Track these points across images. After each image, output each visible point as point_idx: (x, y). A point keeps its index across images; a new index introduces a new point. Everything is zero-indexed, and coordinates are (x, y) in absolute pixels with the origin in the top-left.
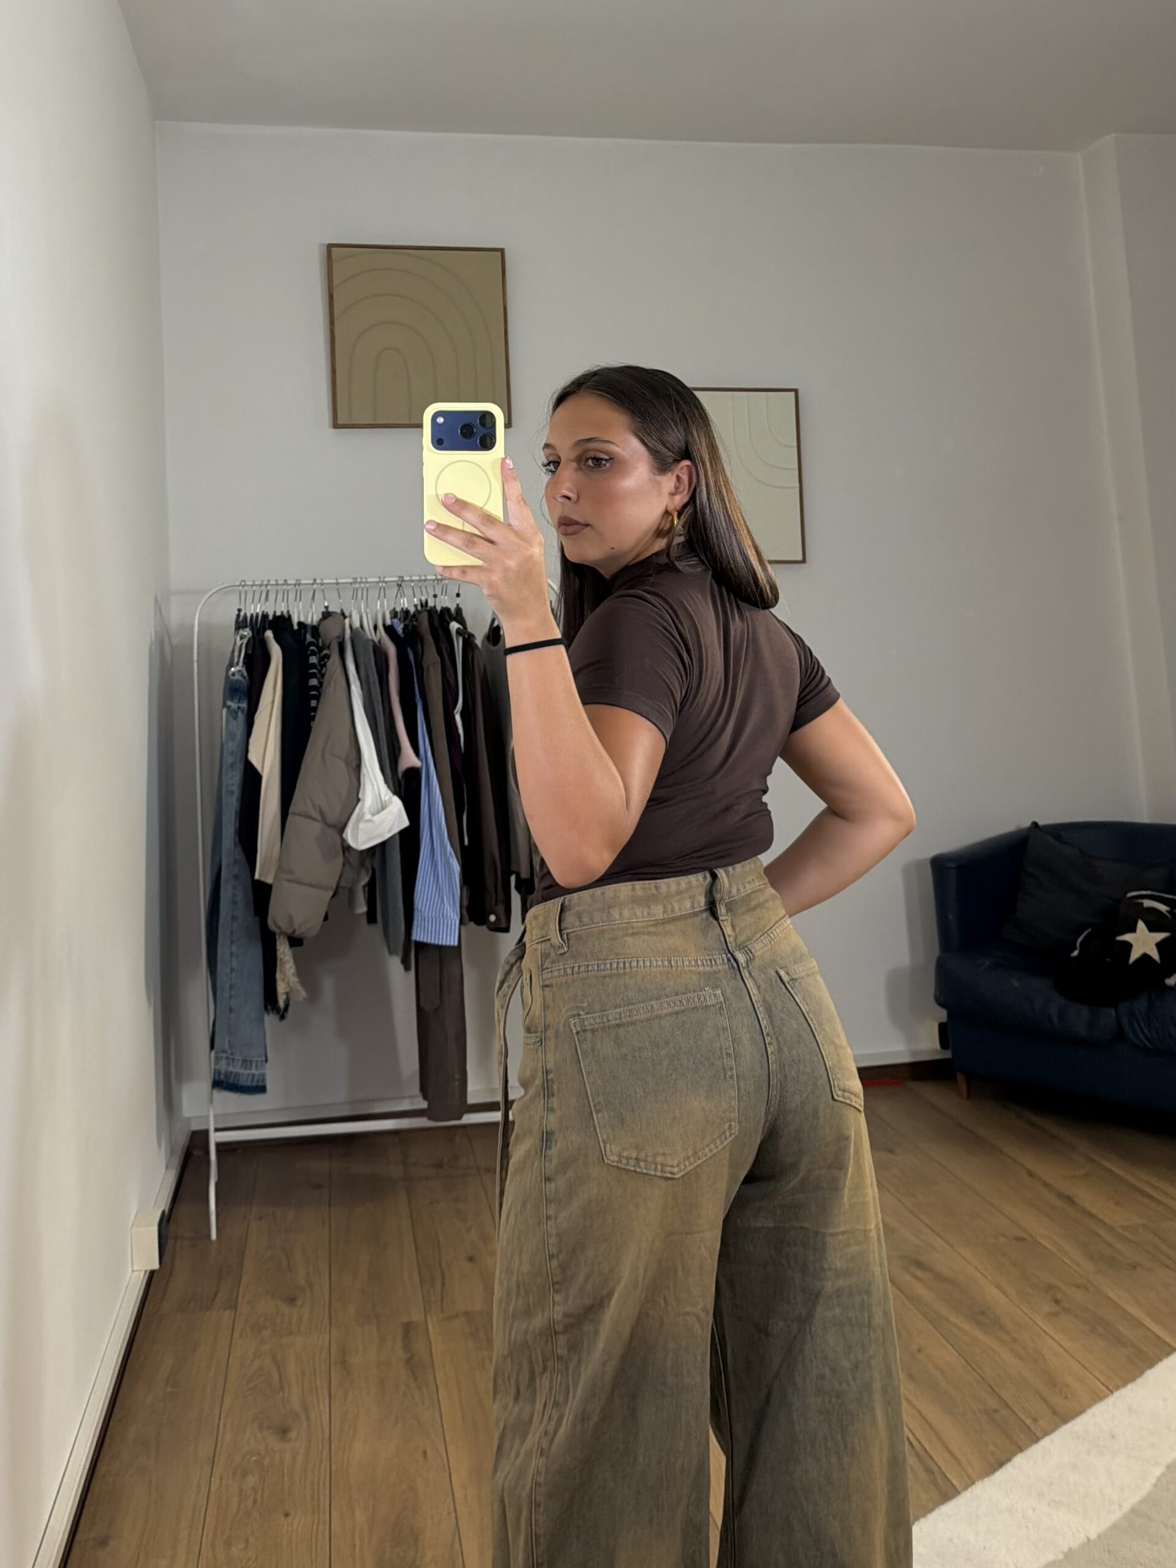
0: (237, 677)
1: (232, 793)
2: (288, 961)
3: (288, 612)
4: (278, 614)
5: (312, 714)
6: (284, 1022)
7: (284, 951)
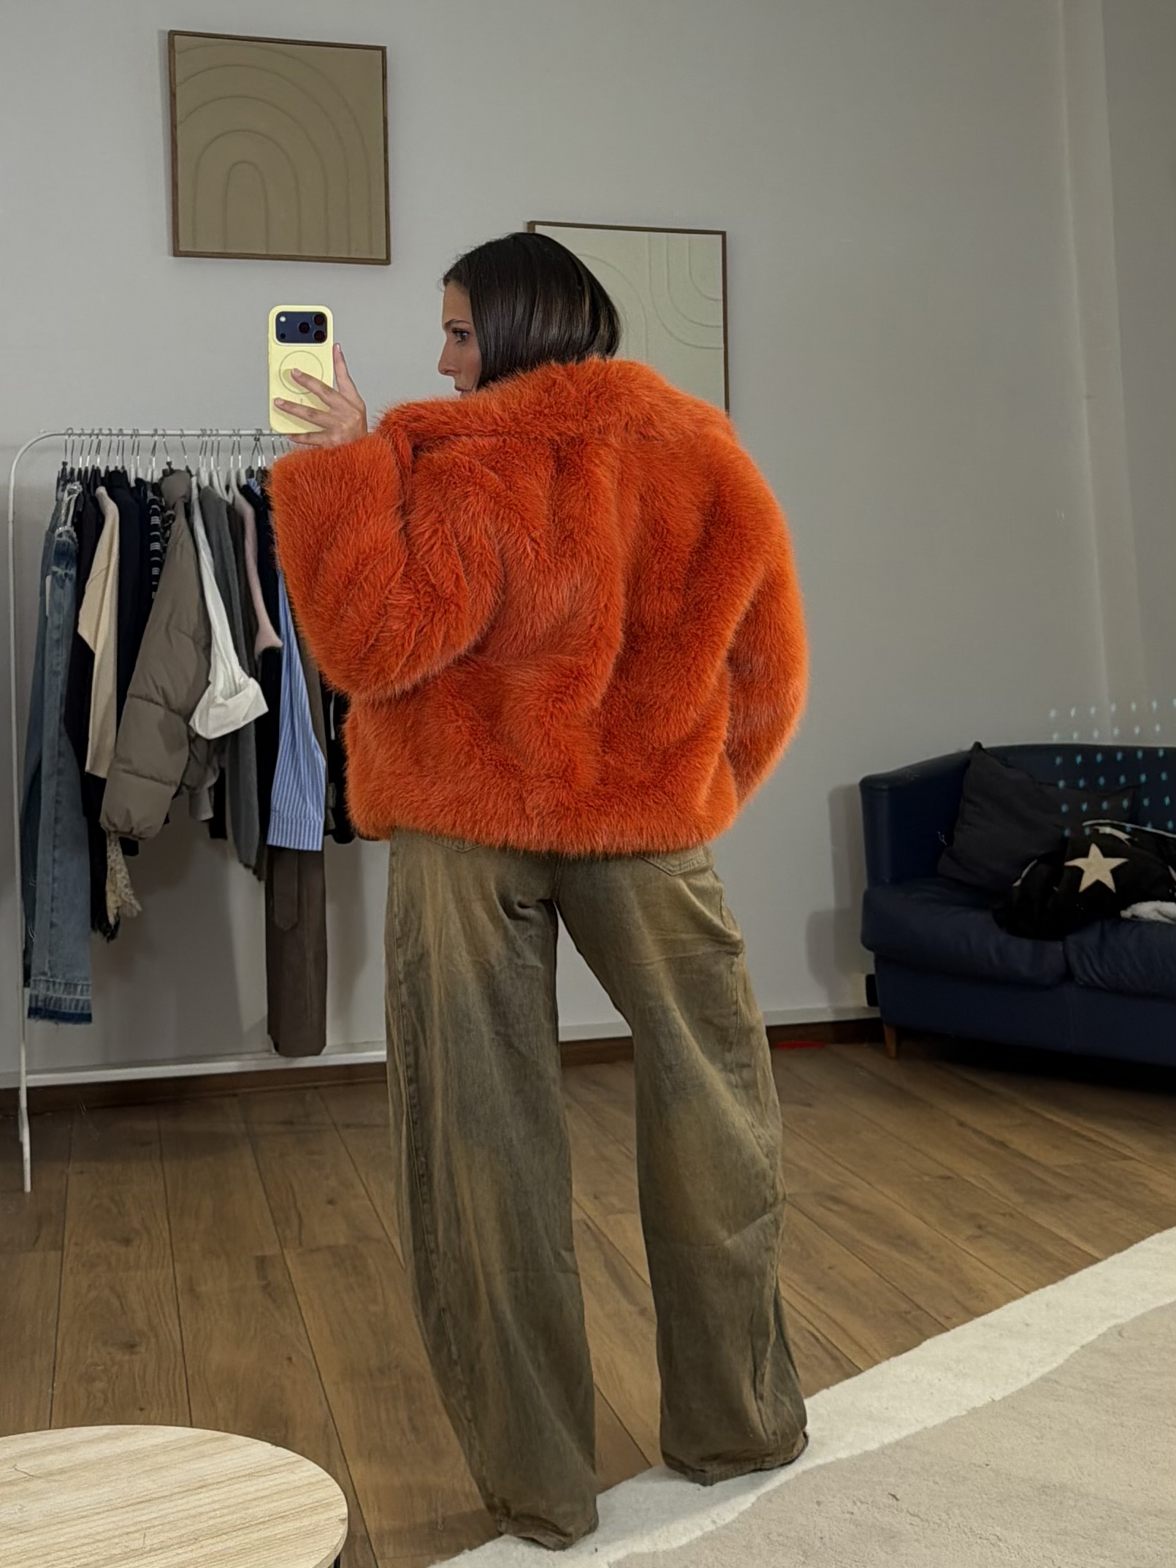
0: (64, 538)
1: (56, 674)
2: (121, 870)
3: (123, 467)
4: (112, 469)
5: (154, 583)
7: (115, 856)
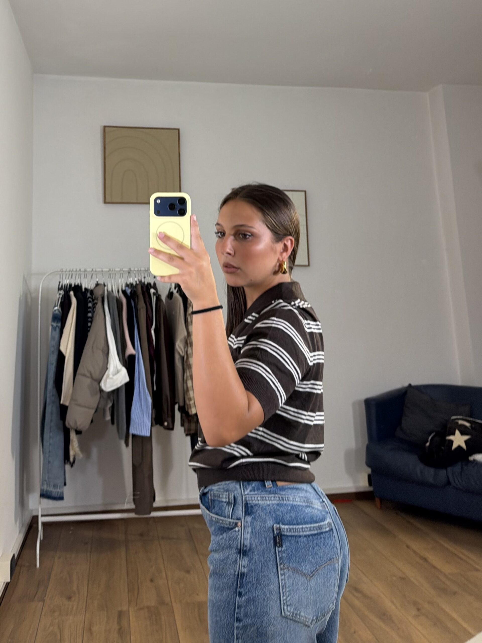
0: (57, 312)
1: (52, 364)
2: (75, 441)
3: (81, 283)
4: (76, 284)
5: (89, 329)
6: (73, 468)
7: (73, 436)
